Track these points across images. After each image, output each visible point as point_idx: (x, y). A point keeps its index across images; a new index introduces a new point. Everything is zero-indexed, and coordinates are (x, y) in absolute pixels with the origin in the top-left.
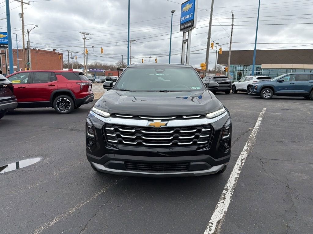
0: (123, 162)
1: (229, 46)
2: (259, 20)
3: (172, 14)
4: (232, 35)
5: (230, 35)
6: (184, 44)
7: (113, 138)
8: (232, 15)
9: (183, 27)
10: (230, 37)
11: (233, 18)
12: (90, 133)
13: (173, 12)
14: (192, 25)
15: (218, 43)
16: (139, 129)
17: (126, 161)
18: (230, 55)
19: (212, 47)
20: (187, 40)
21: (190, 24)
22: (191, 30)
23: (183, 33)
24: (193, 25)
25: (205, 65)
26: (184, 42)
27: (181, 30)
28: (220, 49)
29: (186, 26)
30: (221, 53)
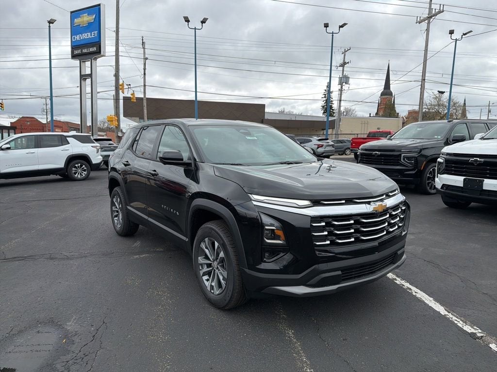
0: (339, 273)
1: (143, 90)
2: (197, 58)
3: (49, 26)
4: (145, 74)
5: (143, 74)
6: (84, 82)
7: (324, 238)
8: (143, 43)
9: (76, 52)
10: (143, 76)
11: (144, 48)
12: (268, 239)
13: (51, 22)
14: (98, 51)
15: (130, 85)
16: (357, 218)
17: (343, 269)
18: (145, 104)
19: (123, 89)
20: (90, 76)
21: (94, 49)
22: (96, 59)
23: (79, 61)
24: (100, 52)
25: (116, 118)
26: (83, 77)
27: (74, 56)
28: (132, 95)
29: (85, 51)
30: (135, 101)
